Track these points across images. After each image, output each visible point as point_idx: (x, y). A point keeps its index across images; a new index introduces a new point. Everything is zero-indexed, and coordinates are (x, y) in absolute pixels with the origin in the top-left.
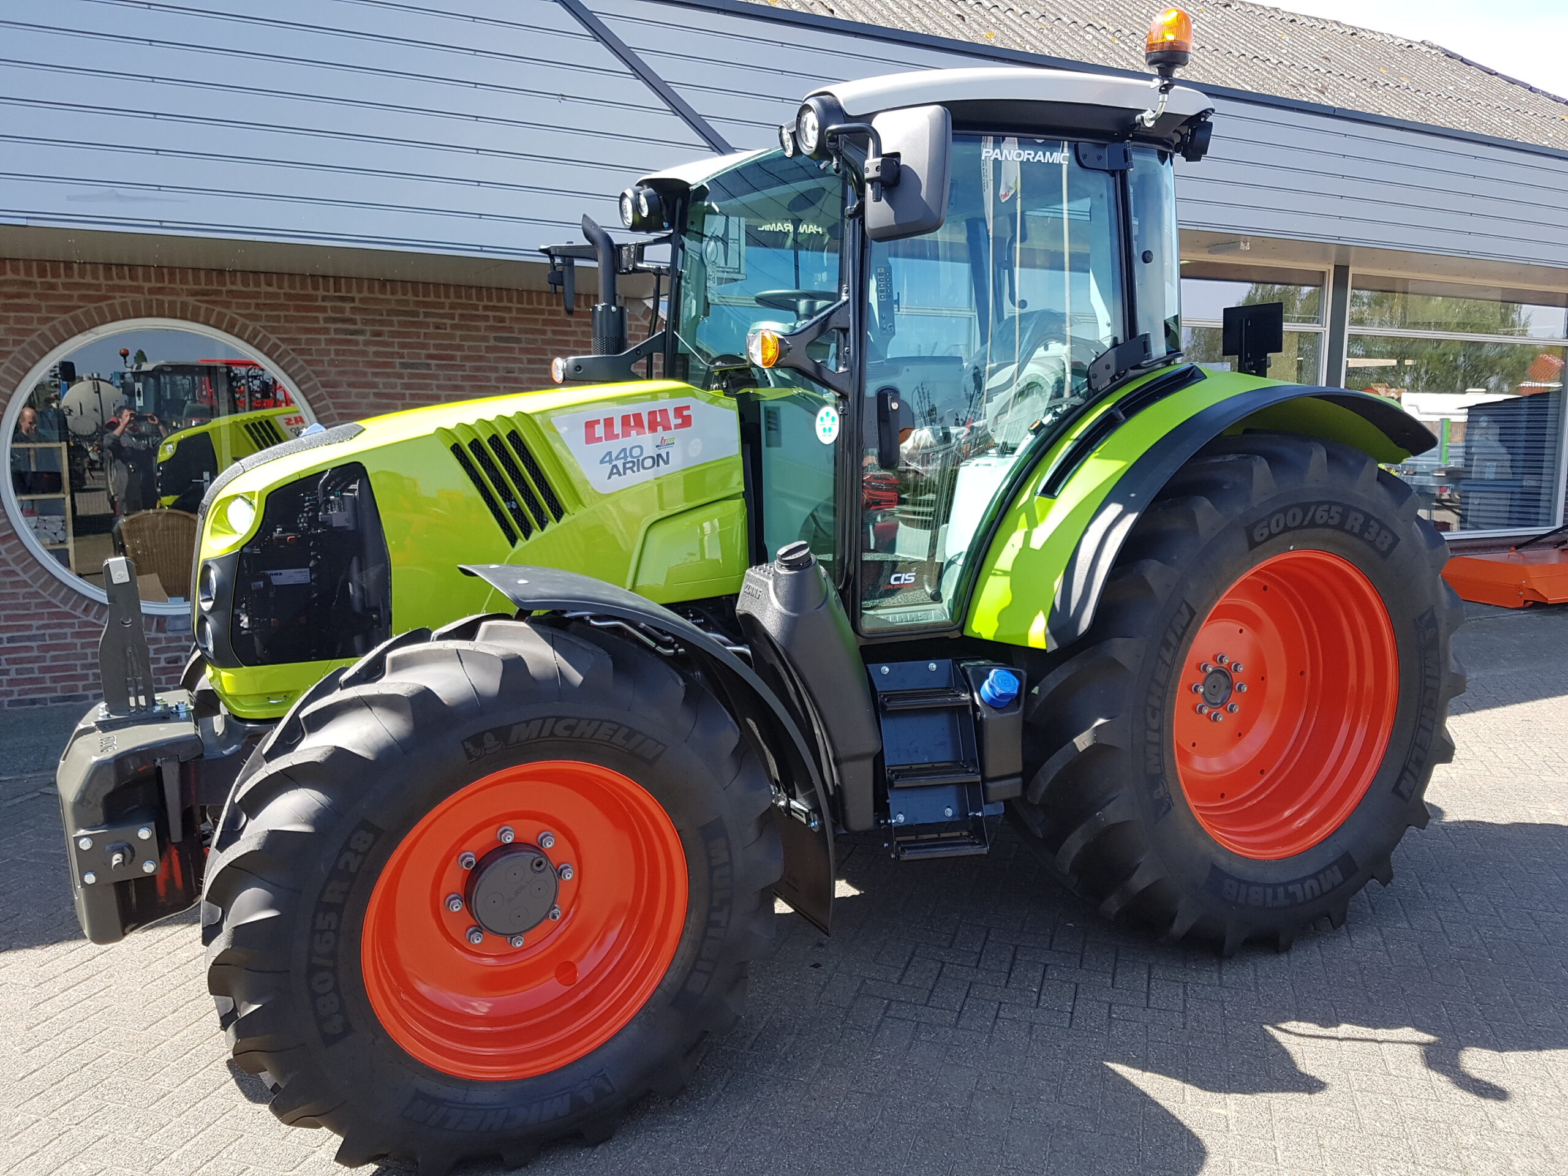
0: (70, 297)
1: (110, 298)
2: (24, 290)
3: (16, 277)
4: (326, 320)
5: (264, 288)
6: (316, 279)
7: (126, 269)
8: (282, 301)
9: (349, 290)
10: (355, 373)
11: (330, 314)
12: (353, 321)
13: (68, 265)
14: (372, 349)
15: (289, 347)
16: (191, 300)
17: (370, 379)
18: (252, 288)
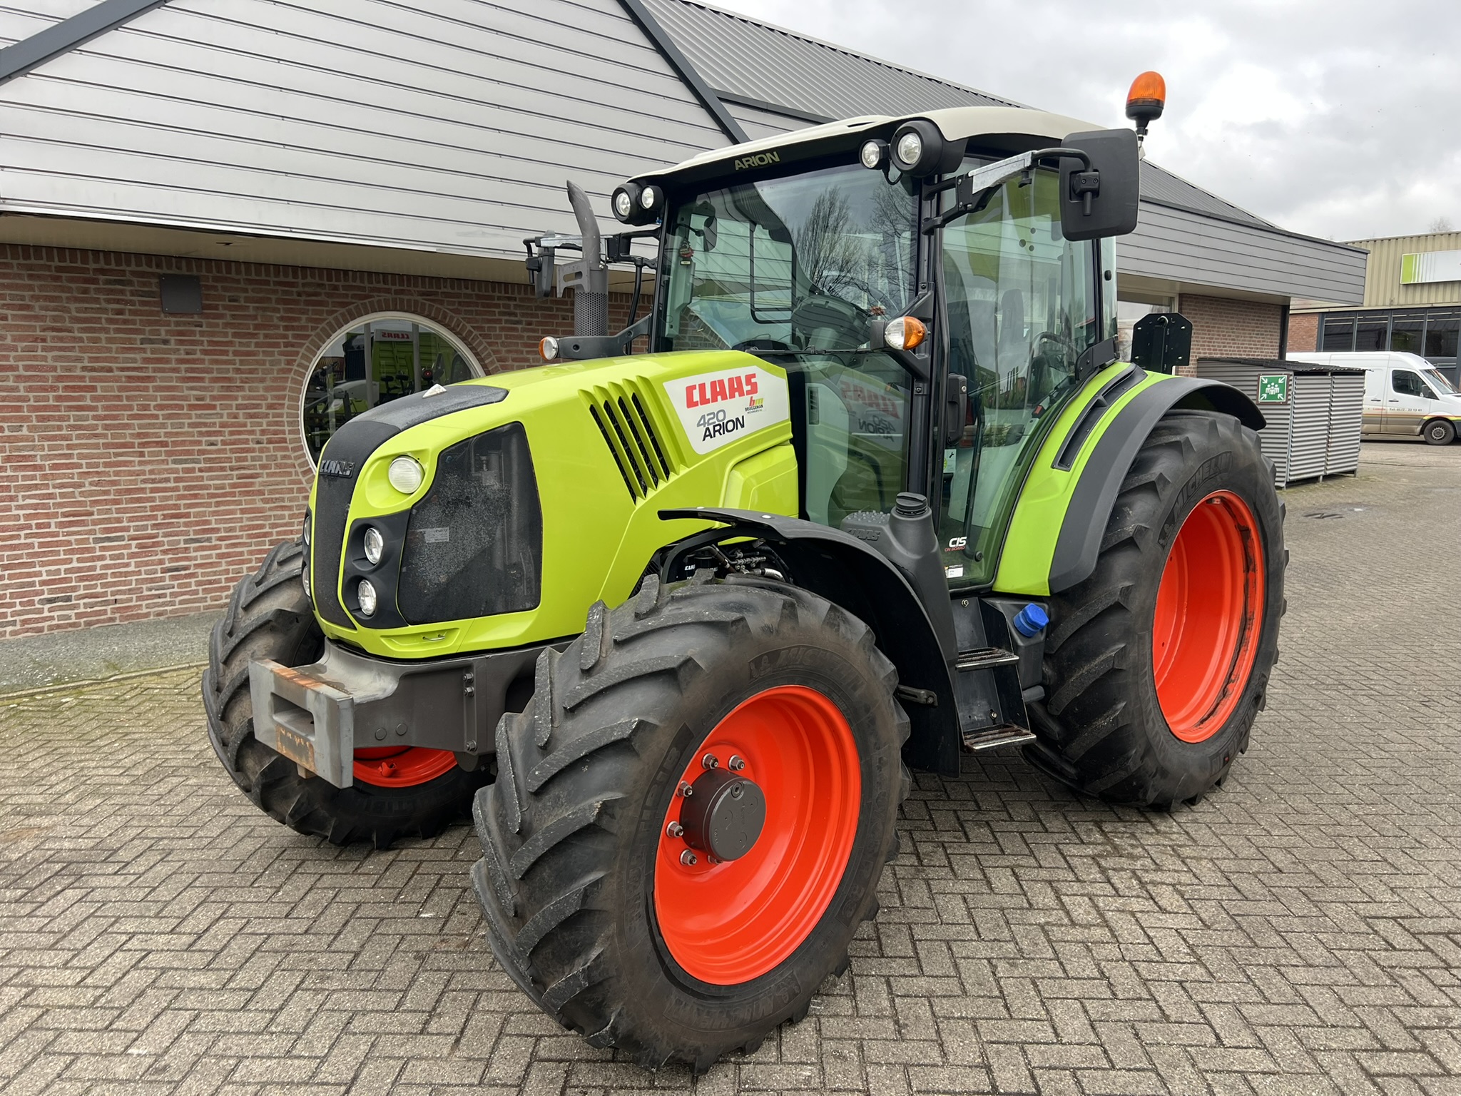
0: (347, 296)
1: (373, 297)
2: (318, 290)
3: (313, 281)
4: (500, 313)
5: (464, 291)
6: (495, 285)
7: (381, 276)
8: (474, 300)
9: (513, 293)
10: (516, 352)
11: (502, 309)
12: (515, 315)
13: (346, 272)
14: (526, 334)
15: (478, 333)
16: (419, 298)
17: (525, 355)
18: (456, 291)
